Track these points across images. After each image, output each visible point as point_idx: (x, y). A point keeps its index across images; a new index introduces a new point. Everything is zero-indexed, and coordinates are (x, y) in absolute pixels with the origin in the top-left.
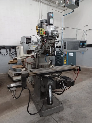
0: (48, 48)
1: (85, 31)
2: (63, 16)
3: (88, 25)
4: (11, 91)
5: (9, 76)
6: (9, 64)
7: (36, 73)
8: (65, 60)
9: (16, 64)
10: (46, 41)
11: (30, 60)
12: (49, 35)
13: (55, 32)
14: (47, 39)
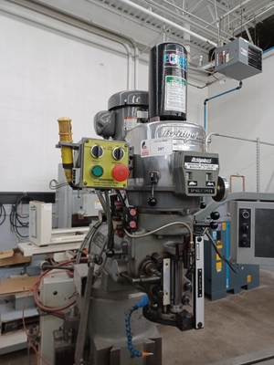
0: (147, 273)
9: (25, 269)
10: (137, 221)
11: (55, 293)
12: (156, 183)
13: (202, 168)
14: (144, 210)
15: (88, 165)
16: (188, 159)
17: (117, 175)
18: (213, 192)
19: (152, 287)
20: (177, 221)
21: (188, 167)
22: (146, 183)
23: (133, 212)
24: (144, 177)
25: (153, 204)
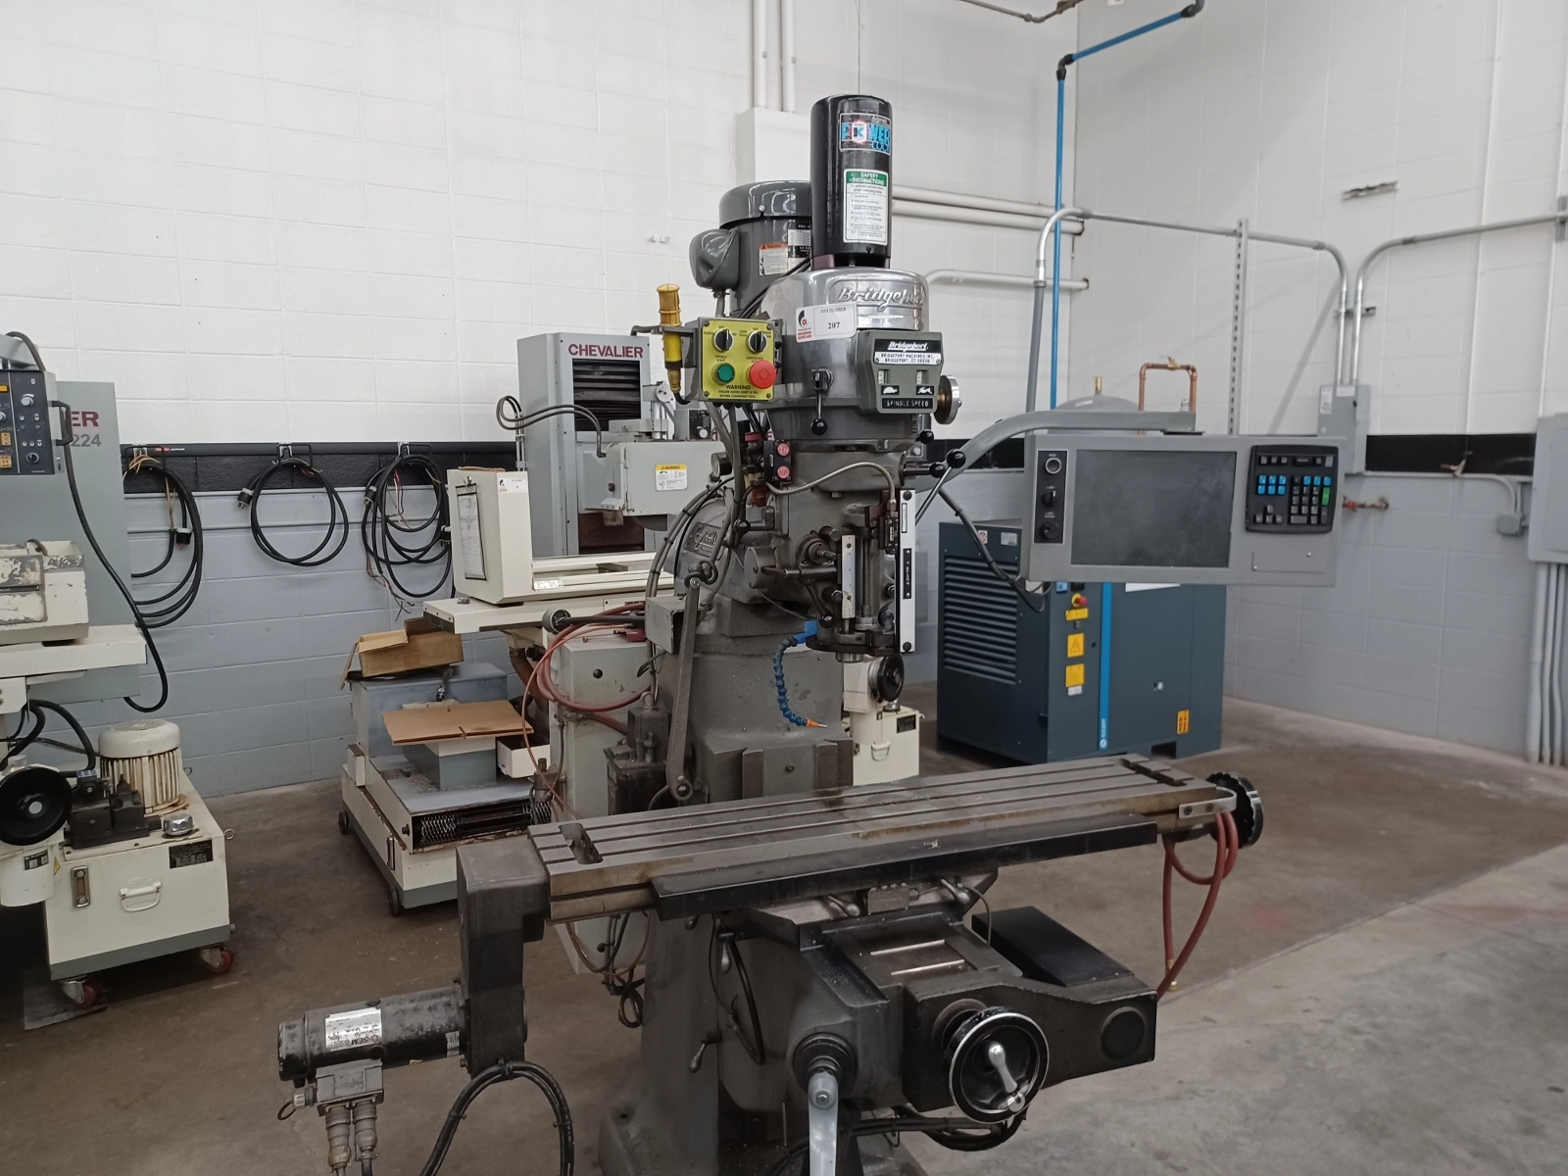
0: (813, 560)
1: (1352, 260)
2: (1068, 60)
3: (1387, 188)
4: (321, 1111)
5: (347, 826)
6: (354, 677)
7: (647, 885)
8: (1076, 644)
9: (446, 683)
10: (793, 467)
11: (599, 674)
12: (825, 392)
13: (909, 361)
14: (805, 445)
15: (710, 363)
16: (882, 345)
17: (756, 380)
18: (930, 406)
19: (821, 587)
20: (860, 461)
21: (882, 360)
22: (807, 394)
23: (784, 450)
24: (805, 381)
25: (819, 431)
